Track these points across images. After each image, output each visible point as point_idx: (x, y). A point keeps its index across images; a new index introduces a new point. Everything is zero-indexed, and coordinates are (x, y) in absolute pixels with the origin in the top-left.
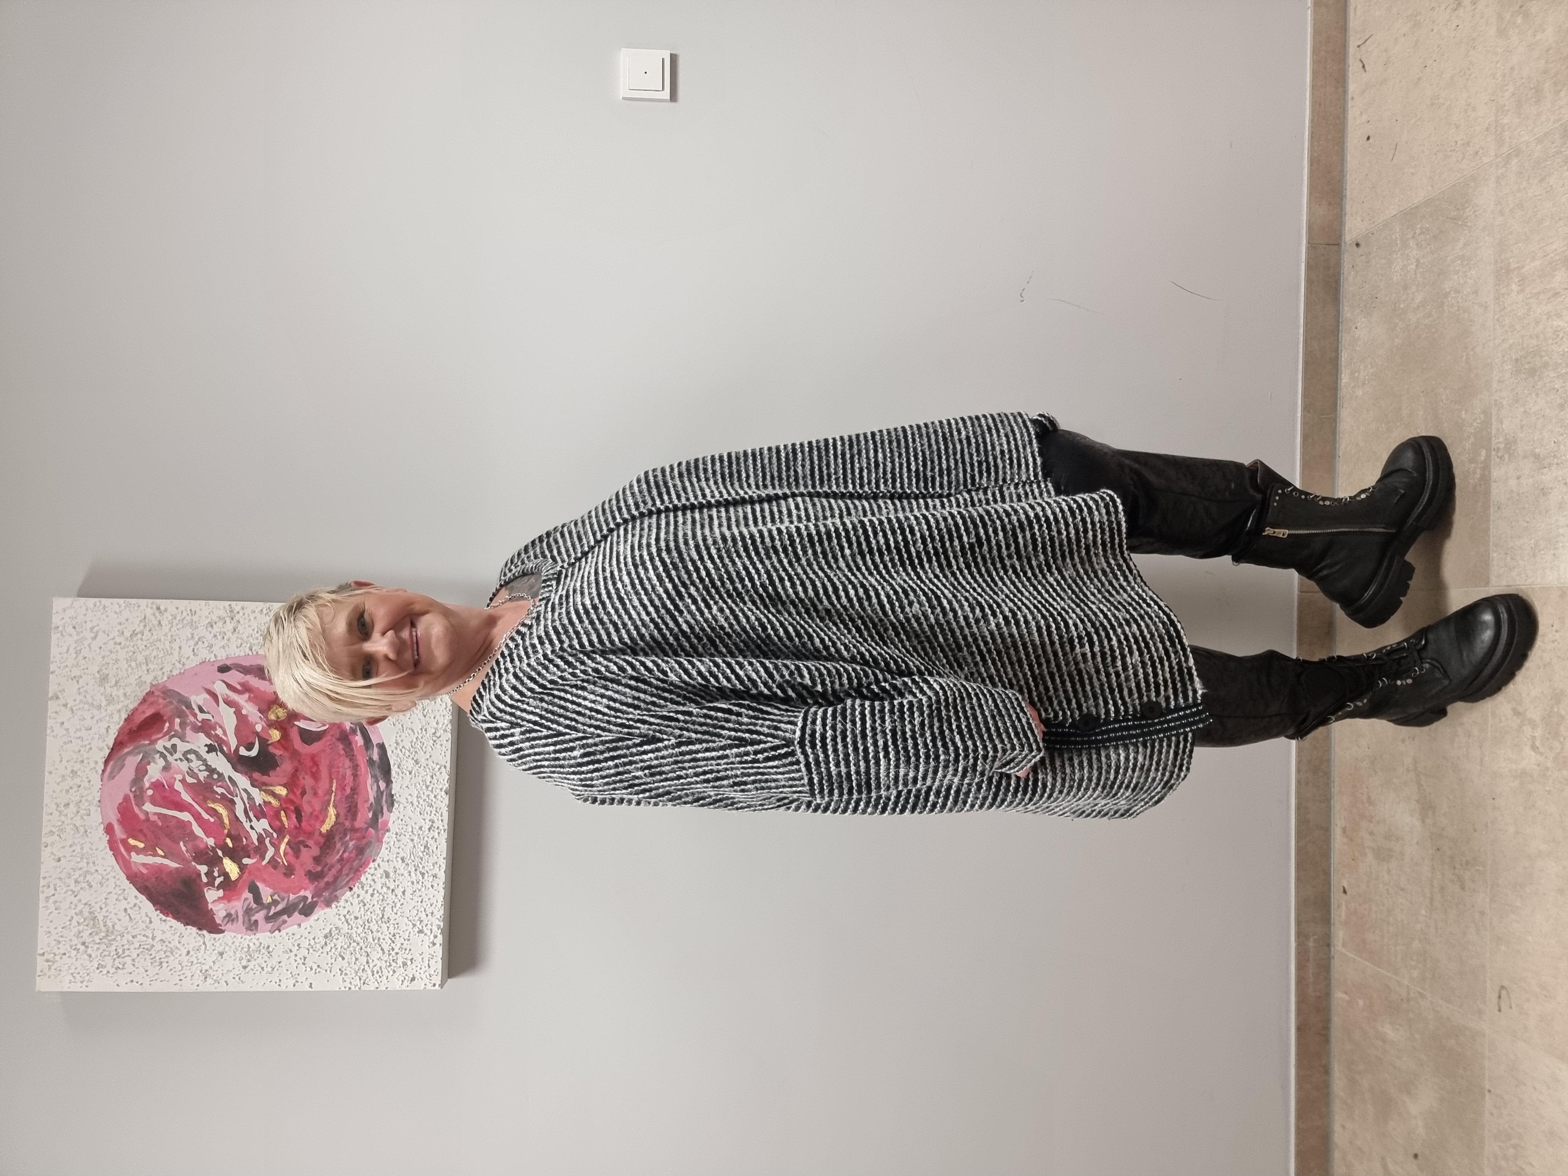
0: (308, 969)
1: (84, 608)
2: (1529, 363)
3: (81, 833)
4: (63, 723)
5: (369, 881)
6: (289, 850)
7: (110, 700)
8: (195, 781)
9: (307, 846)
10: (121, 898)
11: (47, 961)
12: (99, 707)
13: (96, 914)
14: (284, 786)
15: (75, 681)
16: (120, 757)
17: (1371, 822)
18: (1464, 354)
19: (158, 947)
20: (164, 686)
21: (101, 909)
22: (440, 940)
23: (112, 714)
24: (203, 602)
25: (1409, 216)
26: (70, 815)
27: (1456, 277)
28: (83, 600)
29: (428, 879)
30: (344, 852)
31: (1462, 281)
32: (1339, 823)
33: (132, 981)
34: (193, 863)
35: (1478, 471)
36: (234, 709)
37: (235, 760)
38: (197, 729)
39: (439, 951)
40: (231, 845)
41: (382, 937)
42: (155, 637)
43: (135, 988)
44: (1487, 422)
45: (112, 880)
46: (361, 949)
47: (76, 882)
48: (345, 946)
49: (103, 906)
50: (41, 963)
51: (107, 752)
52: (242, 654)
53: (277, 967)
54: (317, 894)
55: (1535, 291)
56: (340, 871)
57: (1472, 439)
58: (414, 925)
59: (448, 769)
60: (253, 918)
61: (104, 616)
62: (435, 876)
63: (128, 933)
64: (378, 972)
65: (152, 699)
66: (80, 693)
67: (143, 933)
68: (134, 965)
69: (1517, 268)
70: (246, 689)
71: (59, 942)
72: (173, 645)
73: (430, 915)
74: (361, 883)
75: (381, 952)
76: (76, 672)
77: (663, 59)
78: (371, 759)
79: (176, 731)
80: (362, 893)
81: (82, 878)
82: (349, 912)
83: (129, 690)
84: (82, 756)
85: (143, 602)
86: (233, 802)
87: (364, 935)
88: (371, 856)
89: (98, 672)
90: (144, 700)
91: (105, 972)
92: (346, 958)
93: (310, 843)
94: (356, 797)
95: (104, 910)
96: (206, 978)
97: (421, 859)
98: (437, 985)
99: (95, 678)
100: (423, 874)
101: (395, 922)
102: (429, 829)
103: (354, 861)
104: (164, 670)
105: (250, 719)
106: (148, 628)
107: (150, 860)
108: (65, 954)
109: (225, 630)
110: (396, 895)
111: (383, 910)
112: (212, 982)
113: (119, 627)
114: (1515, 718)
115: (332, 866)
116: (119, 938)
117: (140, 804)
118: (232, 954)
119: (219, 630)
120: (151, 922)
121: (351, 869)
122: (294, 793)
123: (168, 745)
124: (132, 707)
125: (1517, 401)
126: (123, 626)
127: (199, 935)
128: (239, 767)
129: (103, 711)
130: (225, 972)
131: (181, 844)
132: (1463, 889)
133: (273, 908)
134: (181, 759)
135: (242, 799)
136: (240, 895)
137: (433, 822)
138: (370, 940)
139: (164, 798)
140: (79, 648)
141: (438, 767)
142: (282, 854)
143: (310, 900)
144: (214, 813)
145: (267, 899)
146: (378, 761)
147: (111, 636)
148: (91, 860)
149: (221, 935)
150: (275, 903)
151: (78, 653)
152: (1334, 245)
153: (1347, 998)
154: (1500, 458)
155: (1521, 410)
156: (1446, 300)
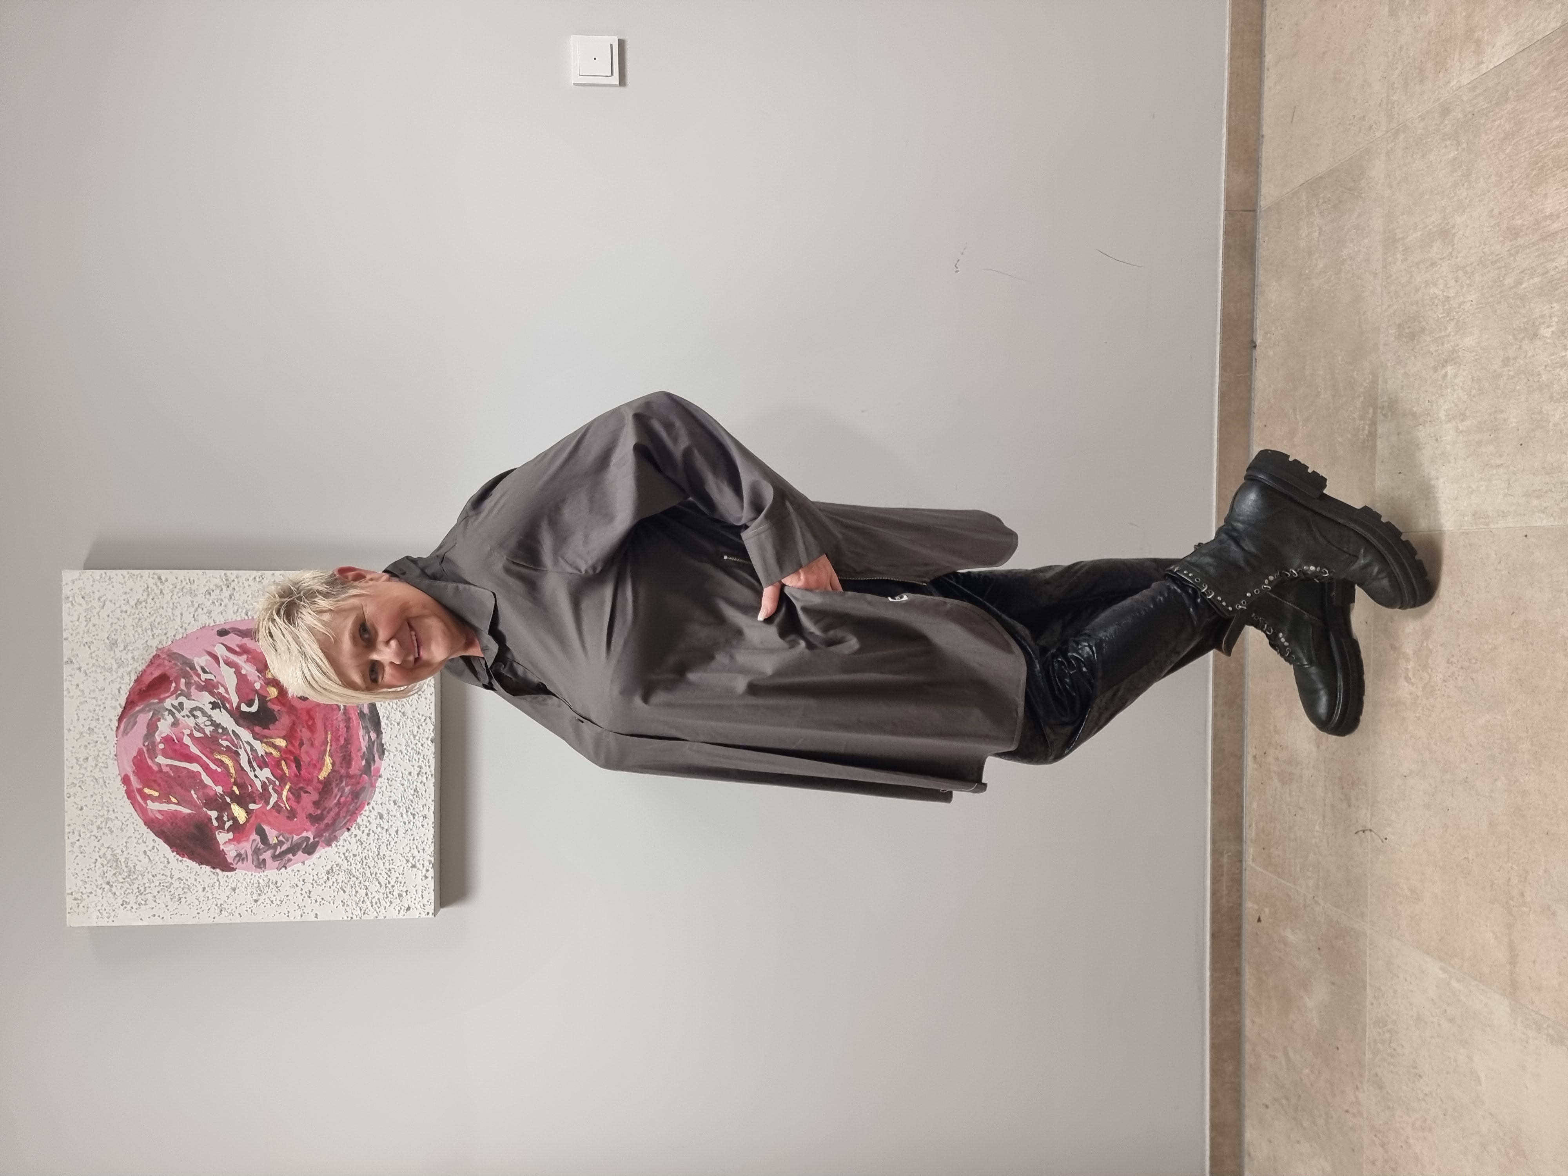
0: (313, 901)
1: (91, 579)
2: (1409, 327)
3: (101, 784)
4: (78, 685)
5: (365, 823)
6: (291, 796)
7: (121, 664)
8: (202, 735)
9: (307, 792)
10: (140, 841)
11: (76, 899)
12: (110, 670)
13: (118, 856)
14: (284, 738)
15: (87, 646)
16: (132, 715)
17: (1276, 749)
18: (1357, 318)
19: (176, 884)
20: (169, 650)
21: (122, 851)
22: (431, 873)
23: (123, 676)
24: (200, 572)
25: (1314, 185)
26: (89, 769)
27: (1352, 245)
28: (89, 572)
29: (419, 820)
30: (341, 796)
31: (1356, 249)
32: (1250, 750)
33: (154, 915)
34: (204, 809)
35: (1367, 427)
36: (234, 670)
37: (237, 716)
38: (201, 688)
39: (431, 883)
40: (237, 792)
41: (378, 872)
42: (158, 605)
43: (157, 921)
44: (1374, 383)
45: (131, 826)
46: (360, 883)
47: (99, 828)
48: (346, 881)
49: (124, 849)
50: (70, 901)
51: (121, 710)
52: (239, 619)
53: (285, 900)
54: (319, 834)
55: (1416, 260)
56: (338, 814)
57: (1362, 398)
58: (408, 861)
59: (433, 720)
60: (261, 857)
61: (111, 586)
62: (425, 817)
63: (148, 872)
64: (376, 903)
65: (158, 662)
66: (92, 658)
67: (162, 872)
68: (155, 901)
69: (1403, 238)
70: (244, 650)
71: (86, 882)
72: (174, 613)
73: (421, 851)
74: (358, 824)
75: (378, 885)
76: (87, 638)
77: (611, 45)
78: (362, 712)
79: (182, 690)
80: (359, 833)
81: (104, 823)
82: (347, 850)
83: (136, 653)
84: (97, 714)
85: (145, 573)
86: (238, 754)
87: (362, 870)
88: (366, 801)
89: (108, 638)
90: (151, 663)
91: (129, 907)
92: (347, 891)
93: (309, 789)
94: (349, 746)
95: (126, 852)
96: (221, 911)
97: (412, 801)
98: (431, 914)
99: (105, 643)
100: (414, 815)
101: (390, 859)
102: (418, 775)
103: (350, 805)
104: (168, 635)
105: (248, 677)
106: (151, 597)
107: (165, 807)
108: (91, 893)
109: (222, 597)
110: (390, 835)
111: (379, 848)
112: (227, 914)
113: (125, 597)
115: (330, 810)
116: (140, 876)
117: (153, 756)
118: (243, 889)
119: (216, 597)
120: (168, 862)
121: (348, 812)
122: (293, 745)
123: (176, 703)
124: (140, 669)
125: (1399, 363)
126: (128, 596)
127: (214, 874)
128: (241, 722)
129: (114, 673)
130: (238, 905)
131: (193, 792)
132: (1349, 806)
133: (279, 847)
134: (187, 716)
135: (246, 751)
136: (248, 836)
137: (421, 768)
138: (368, 874)
139: (175, 751)
140: (89, 616)
141: (424, 718)
142: (284, 799)
143: (312, 840)
144: (220, 763)
145: (273, 840)
146: (369, 714)
147: (118, 605)
148: (111, 809)
149: (234, 872)
150: (280, 843)
151: (88, 620)
152: (1250, 211)
153: (1256, 907)
154: (1385, 415)
155: (1402, 371)
156: (1343, 267)
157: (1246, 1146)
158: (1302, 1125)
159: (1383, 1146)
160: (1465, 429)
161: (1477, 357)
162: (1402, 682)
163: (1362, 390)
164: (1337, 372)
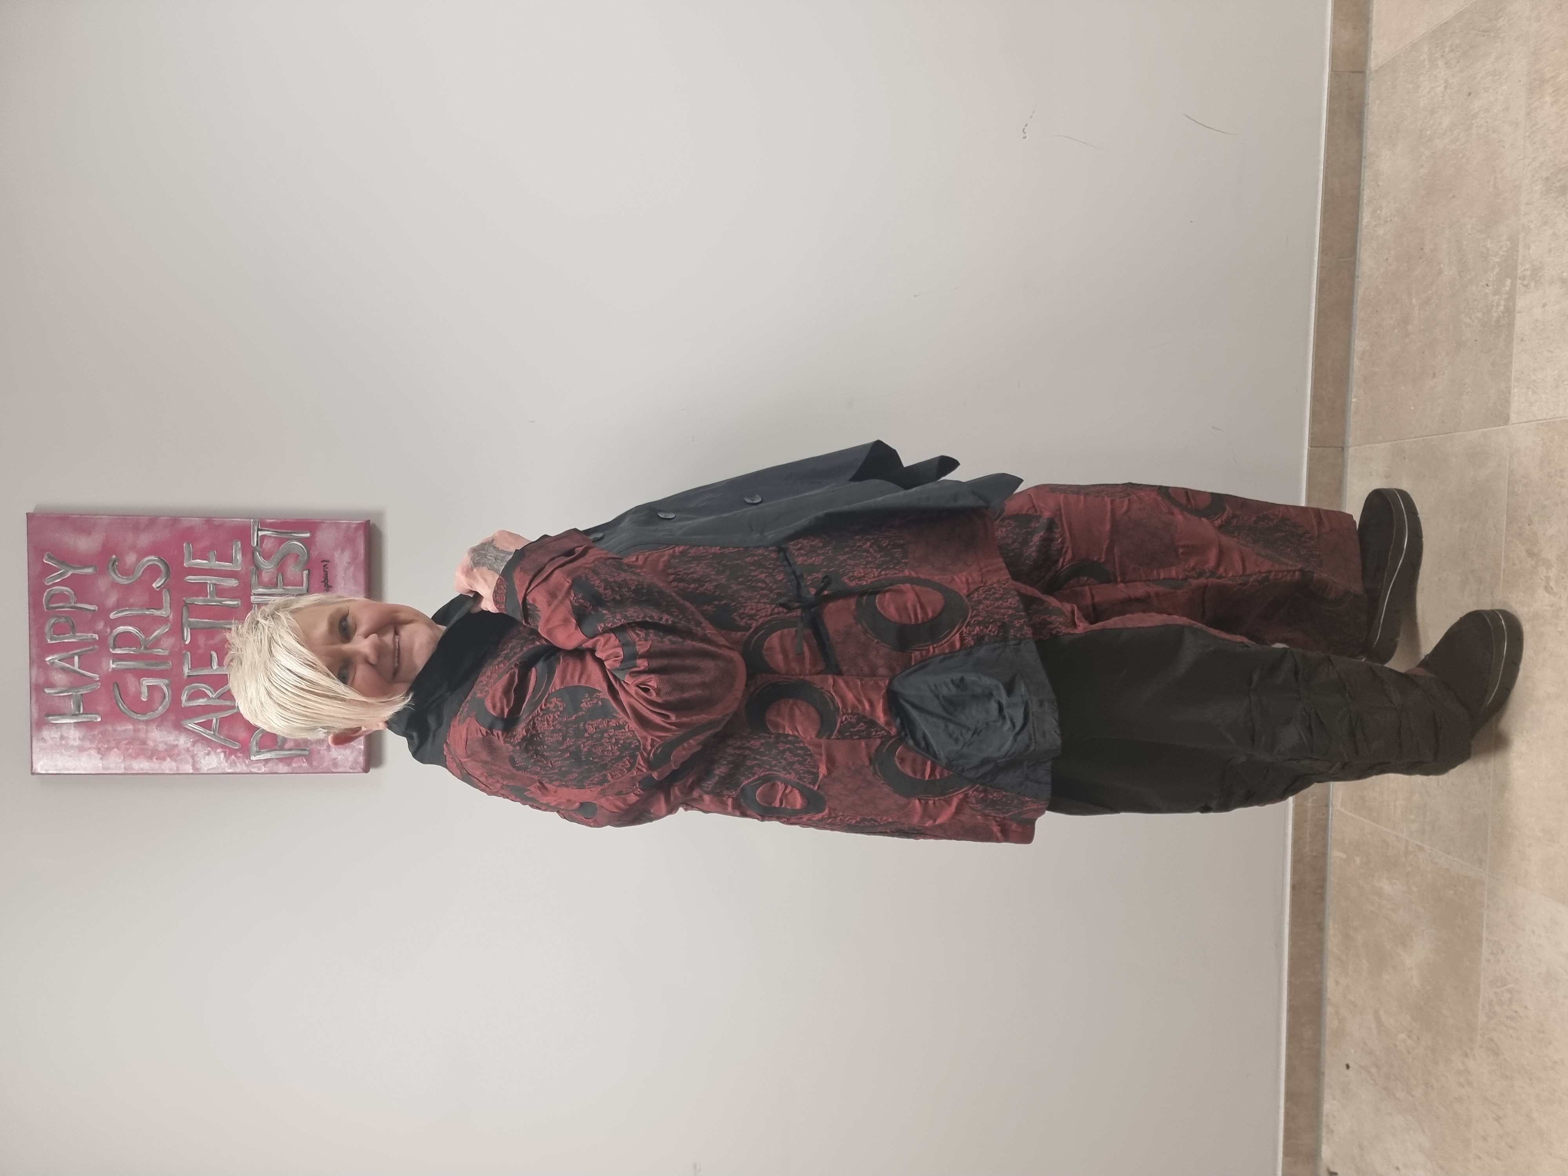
18: (1492, 178)
25: (1438, 34)
27: (1486, 95)
31: (1492, 98)
35: (1502, 303)
44: (1514, 249)
57: (1497, 270)
69: (1552, 77)
114: (1529, 559)
125: (1545, 223)
152: (1359, 72)
153: (1344, 856)
154: (1526, 286)
155: (1552, 232)
156: (1473, 122)
157: (1324, 1119)
158: (1394, 1096)
159: (1498, 1119)
162: (1541, 592)
163: (1497, 260)
164: (1465, 243)
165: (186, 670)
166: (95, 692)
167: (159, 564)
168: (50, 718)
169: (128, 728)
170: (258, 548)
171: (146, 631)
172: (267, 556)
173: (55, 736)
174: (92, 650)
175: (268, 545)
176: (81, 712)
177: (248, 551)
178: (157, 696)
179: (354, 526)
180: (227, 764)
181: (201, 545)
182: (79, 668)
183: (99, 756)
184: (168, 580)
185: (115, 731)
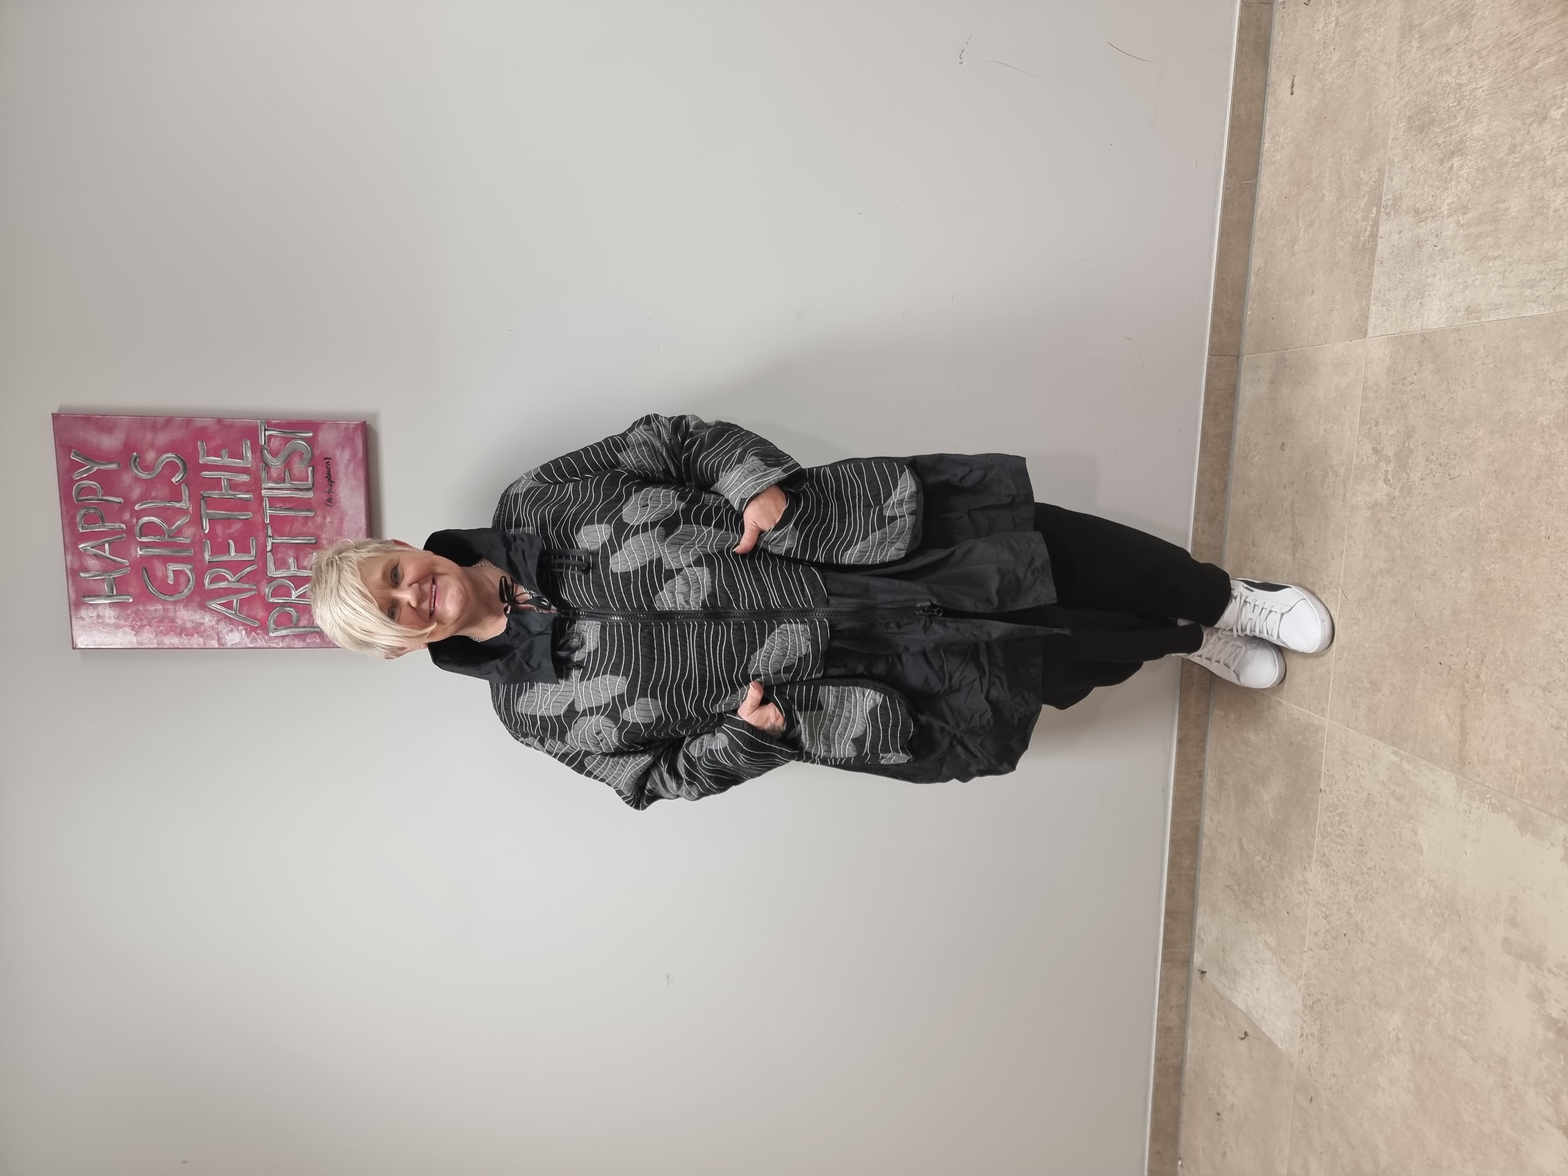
18: (1368, 113)
31: (1372, 39)
35: (1369, 228)
44: (1380, 181)
55: (1432, 47)
57: (1367, 197)
125: (1406, 158)
154: (1388, 214)
155: (1410, 166)
156: (1357, 59)
160: (1465, 222)
161: (1484, 146)
163: (1367, 189)
164: (1343, 172)
165: (207, 556)
166: (125, 575)
167: (177, 461)
168: (86, 599)
169: (157, 607)
170: (266, 446)
171: (170, 523)
172: (274, 454)
173: (93, 615)
174: (120, 538)
175: (275, 444)
176: (115, 593)
177: (257, 449)
178: (183, 579)
179: (352, 426)
180: (248, 640)
181: (214, 444)
182: (110, 554)
183: (133, 633)
184: (186, 475)
185: (146, 610)
